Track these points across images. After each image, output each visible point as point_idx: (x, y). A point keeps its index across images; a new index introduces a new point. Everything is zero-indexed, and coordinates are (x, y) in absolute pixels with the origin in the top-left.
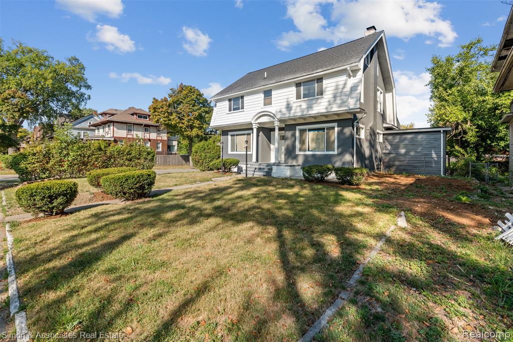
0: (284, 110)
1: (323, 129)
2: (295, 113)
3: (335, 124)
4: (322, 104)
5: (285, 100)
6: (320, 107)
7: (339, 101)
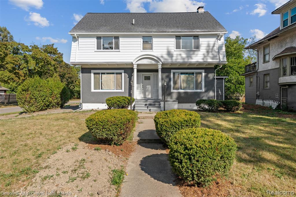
0: (166, 56)
1: (193, 74)
2: (176, 59)
3: (203, 71)
4: (199, 55)
5: (166, 48)
6: (198, 58)
7: (210, 55)
